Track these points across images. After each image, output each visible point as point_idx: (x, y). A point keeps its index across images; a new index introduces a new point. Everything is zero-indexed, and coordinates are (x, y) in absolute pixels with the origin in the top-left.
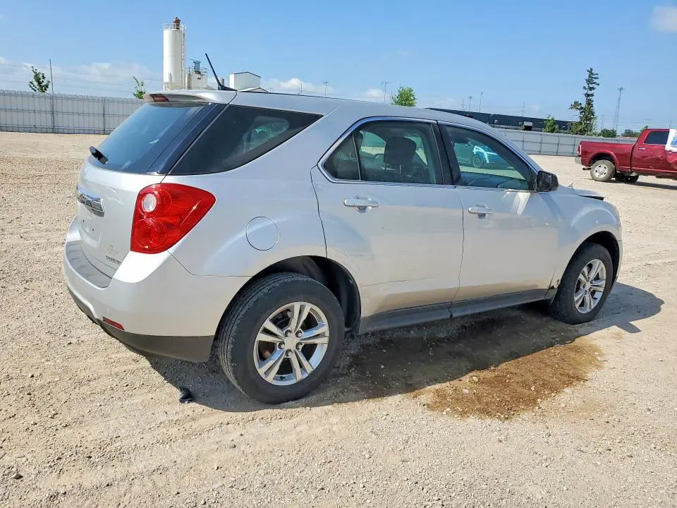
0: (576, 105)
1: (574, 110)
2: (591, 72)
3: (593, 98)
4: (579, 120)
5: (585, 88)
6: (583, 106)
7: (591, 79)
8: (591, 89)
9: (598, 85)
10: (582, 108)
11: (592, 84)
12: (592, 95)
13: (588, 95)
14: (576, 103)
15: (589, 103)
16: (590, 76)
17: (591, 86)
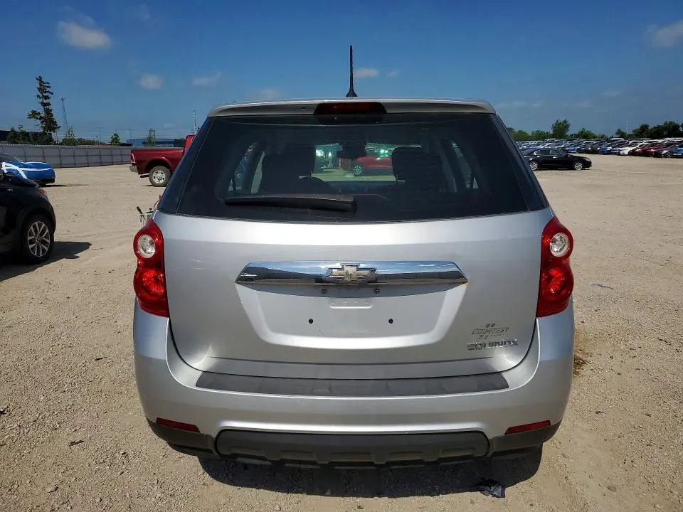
0: (34, 114)
1: (33, 120)
2: (40, 79)
3: (51, 107)
4: (41, 130)
5: (38, 96)
6: (43, 115)
7: (43, 89)
8: (47, 98)
9: (52, 94)
10: (41, 118)
11: (45, 92)
12: (49, 104)
13: (44, 105)
14: (34, 112)
15: (48, 112)
16: (41, 85)
17: (45, 94)
